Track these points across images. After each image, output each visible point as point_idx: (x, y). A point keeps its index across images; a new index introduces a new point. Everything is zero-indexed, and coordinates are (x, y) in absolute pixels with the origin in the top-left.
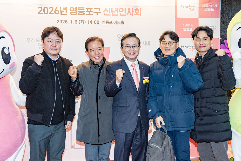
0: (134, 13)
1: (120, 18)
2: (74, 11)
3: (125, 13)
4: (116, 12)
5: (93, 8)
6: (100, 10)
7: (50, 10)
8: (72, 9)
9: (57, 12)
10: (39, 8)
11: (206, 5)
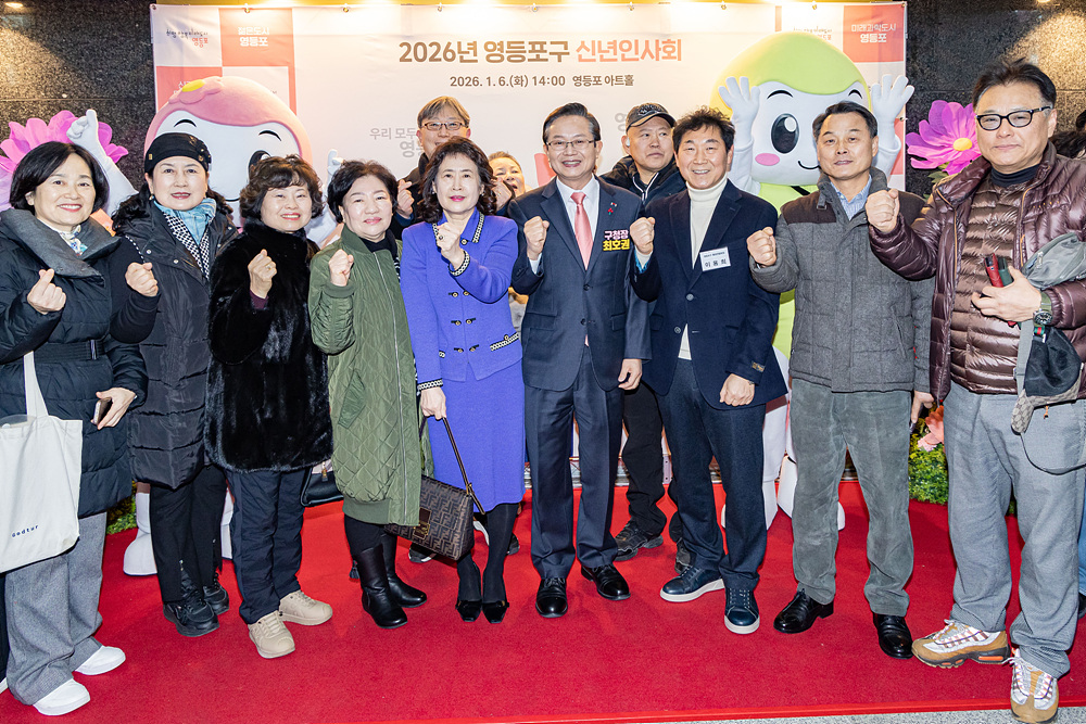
0: (662, 54)
1: (621, 69)
2: (496, 52)
3: (637, 53)
4: (612, 51)
5: (548, 43)
6: (566, 49)
7: (431, 51)
8: (490, 47)
9: (449, 55)
10: (401, 45)
11: (863, 27)
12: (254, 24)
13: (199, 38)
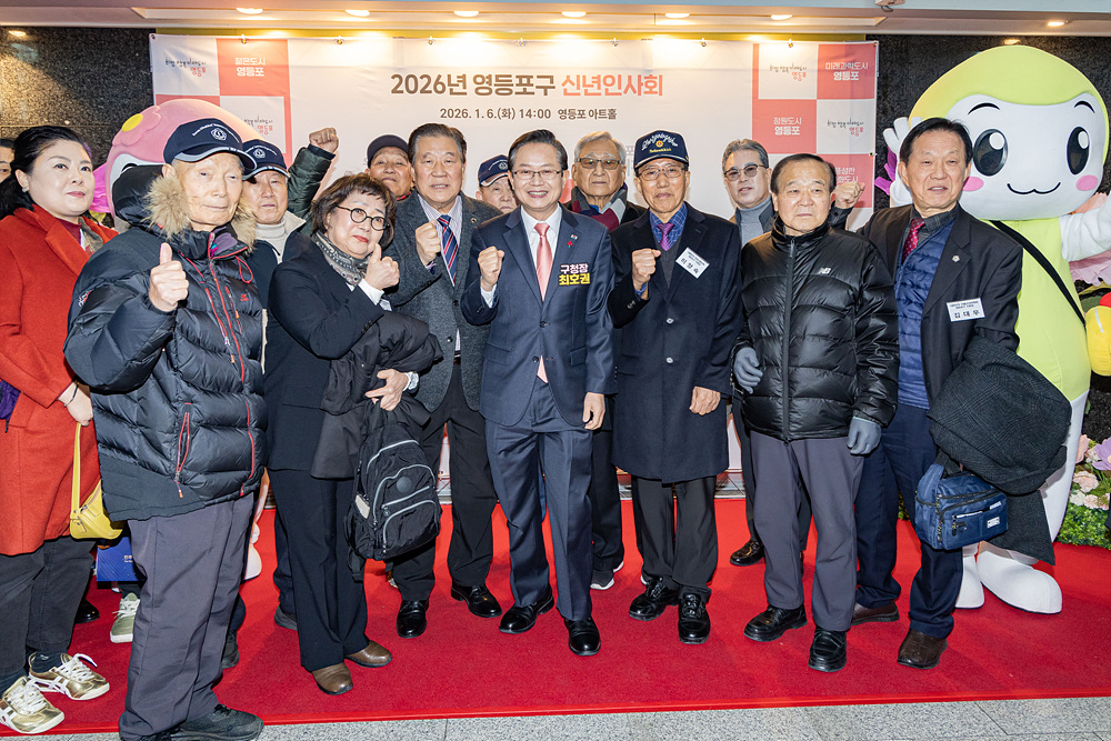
0: (644, 89)
1: (604, 103)
2: (485, 85)
3: (620, 88)
4: (596, 85)
5: (535, 77)
6: (552, 82)
7: (422, 83)
8: (479, 80)
9: (440, 88)
10: (393, 77)
11: (837, 65)
12: (251, 54)
13: (198, 67)
